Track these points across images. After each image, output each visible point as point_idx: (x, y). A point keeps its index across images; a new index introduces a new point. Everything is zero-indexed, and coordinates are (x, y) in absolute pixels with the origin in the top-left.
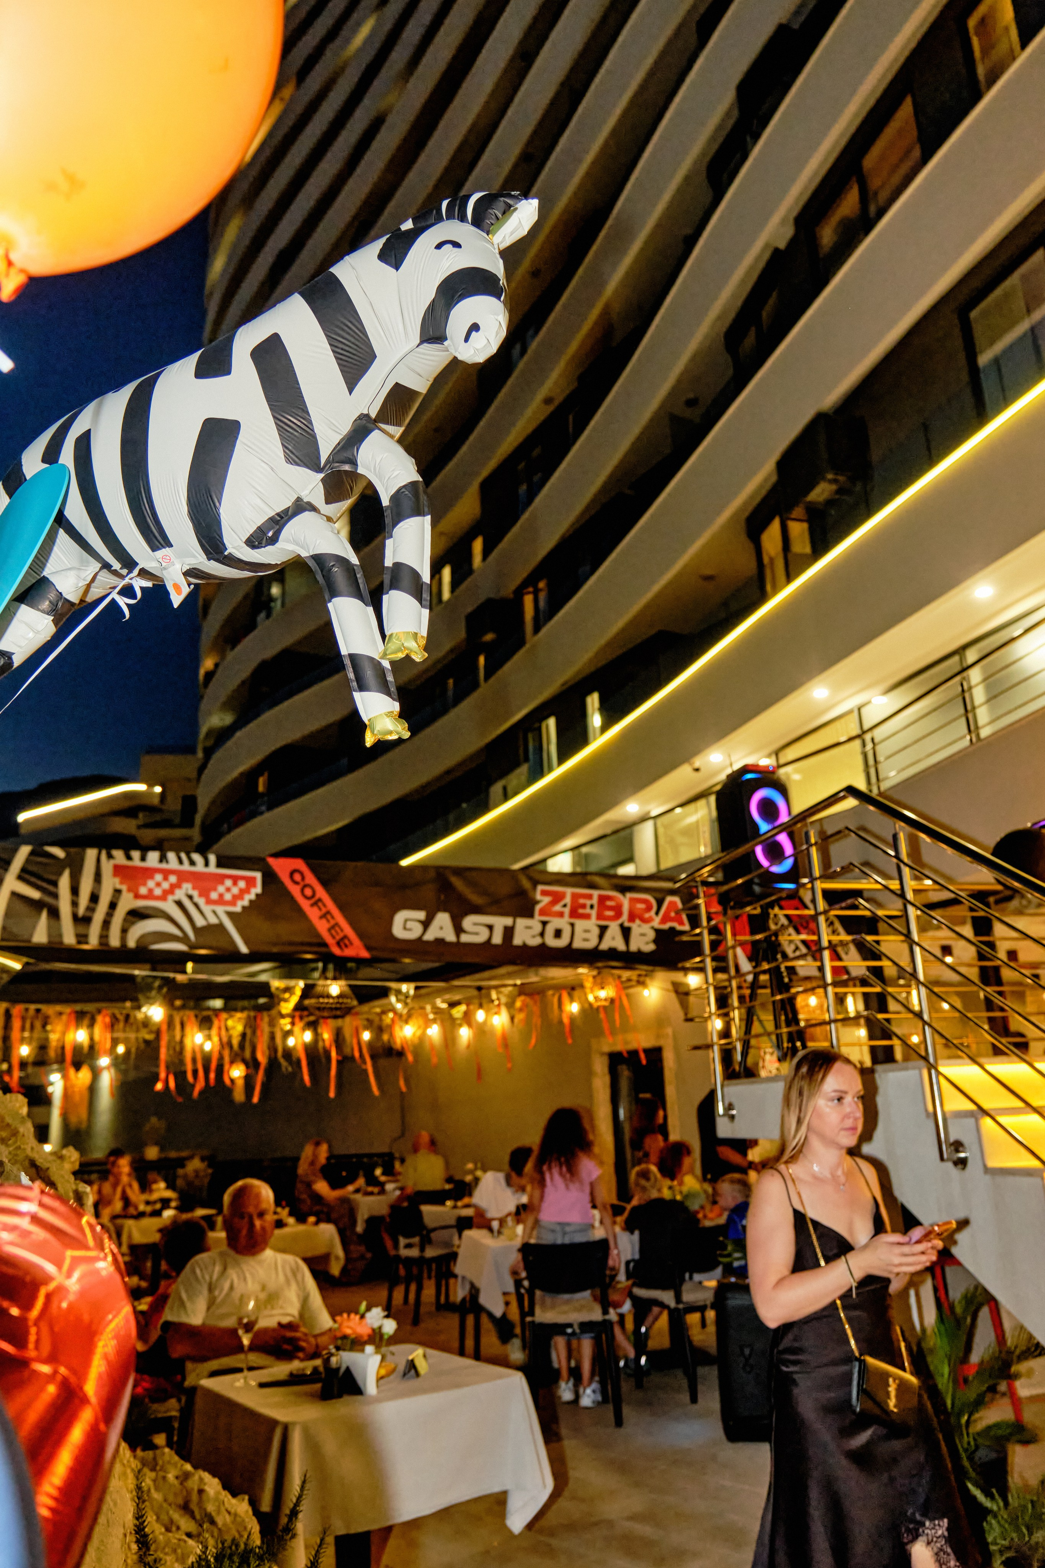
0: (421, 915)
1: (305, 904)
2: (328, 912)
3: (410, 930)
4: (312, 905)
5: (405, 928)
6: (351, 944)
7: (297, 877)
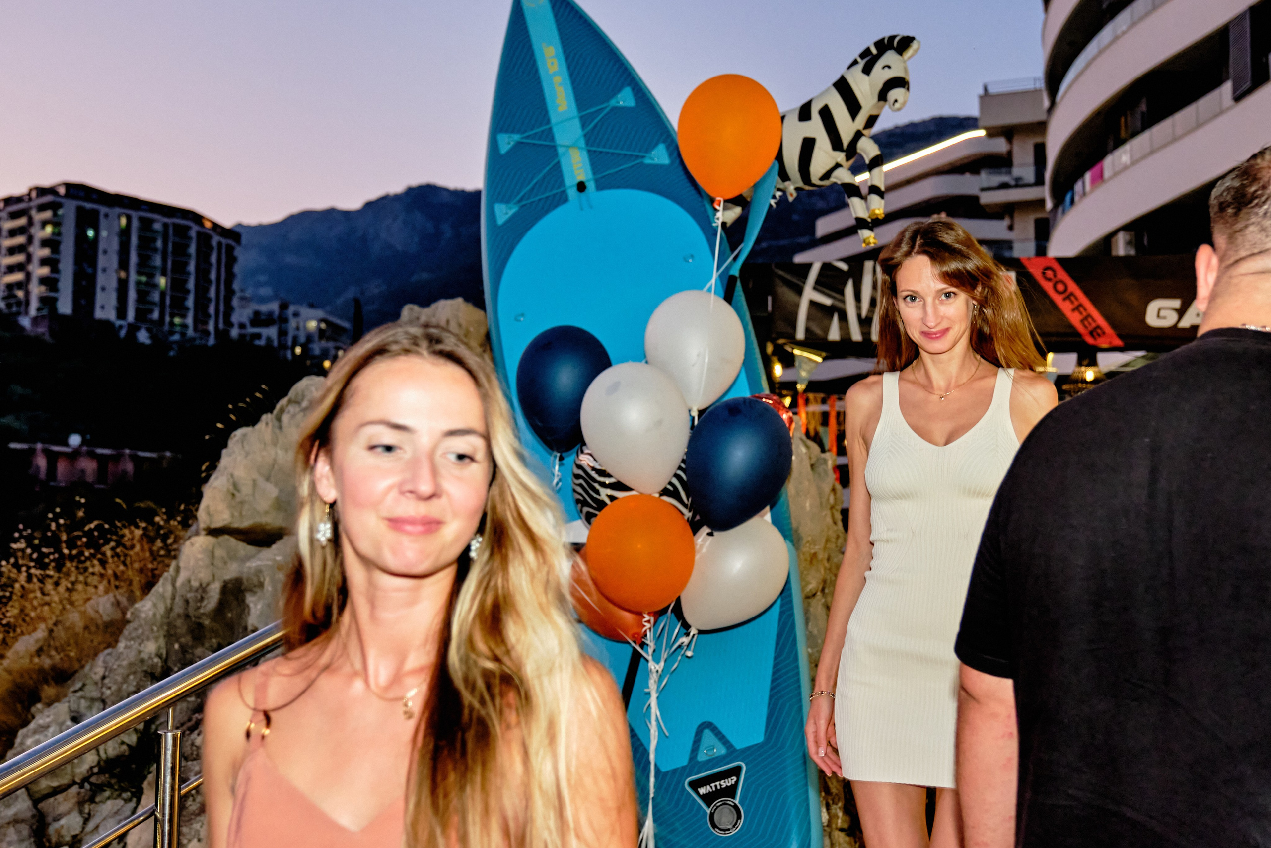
0: (1176, 303)
1: (1058, 299)
2: (1081, 305)
3: (1164, 318)
4: (1064, 299)
5: (1158, 316)
6: (1104, 333)
7: (1049, 273)
